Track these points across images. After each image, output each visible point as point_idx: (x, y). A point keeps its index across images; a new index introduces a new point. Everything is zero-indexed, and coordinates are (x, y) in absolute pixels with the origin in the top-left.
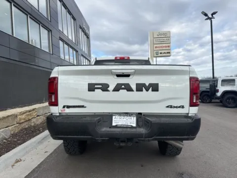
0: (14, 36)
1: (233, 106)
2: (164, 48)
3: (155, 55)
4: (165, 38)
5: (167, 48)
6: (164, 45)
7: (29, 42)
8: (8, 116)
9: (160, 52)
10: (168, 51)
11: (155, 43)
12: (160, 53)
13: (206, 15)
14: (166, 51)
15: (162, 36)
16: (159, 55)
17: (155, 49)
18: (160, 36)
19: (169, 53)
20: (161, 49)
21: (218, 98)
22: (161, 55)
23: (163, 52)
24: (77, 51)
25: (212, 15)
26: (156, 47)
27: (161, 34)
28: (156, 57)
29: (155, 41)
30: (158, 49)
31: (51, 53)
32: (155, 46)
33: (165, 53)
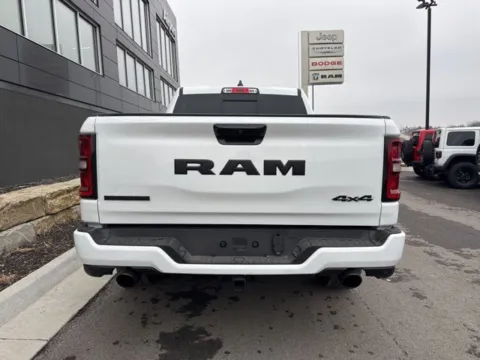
0: (27, 36)
3: (312, 81)
4: (333, 46)
5: (336, 67)
6: (330, 60)
7: (56, 50)
8: (31, 200)
9: (322, 73)
10: (338, 73)
11: (311, 54)
12: (322, 77)
14: (334, 73)
15: (327, 41)
16: (321, 80)
17: (312, 68)
18: (322, 41)
19: (340, 76)
20: (323, 67)
22: (324, 80)
23: (327, 73)
24: (151, 70)
26: (314, 64)
27: (325, 37)
28: (313, 84)
29: (311, 50)
30: (318, 67)
31: (101, 73)
32: (312, 60)
33: (331, 76)
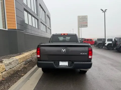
1: (112, 49)
2: (85, 23)
4: (85, 19)
5: (86, 23)
6: (85, 22)
10: (86, 25)
11: (80, 21)
13: (102, 10)
16: (82, 26)
17: (80, 24)
18: (83, 18)
19: (87, 25)
20: (83, 24)
21: (106, 46)
23: (84, 25)
24: (46, 26)
25: (105, 10)
28: (81, 27)
32: (80, 22)
33: (85, 26)
